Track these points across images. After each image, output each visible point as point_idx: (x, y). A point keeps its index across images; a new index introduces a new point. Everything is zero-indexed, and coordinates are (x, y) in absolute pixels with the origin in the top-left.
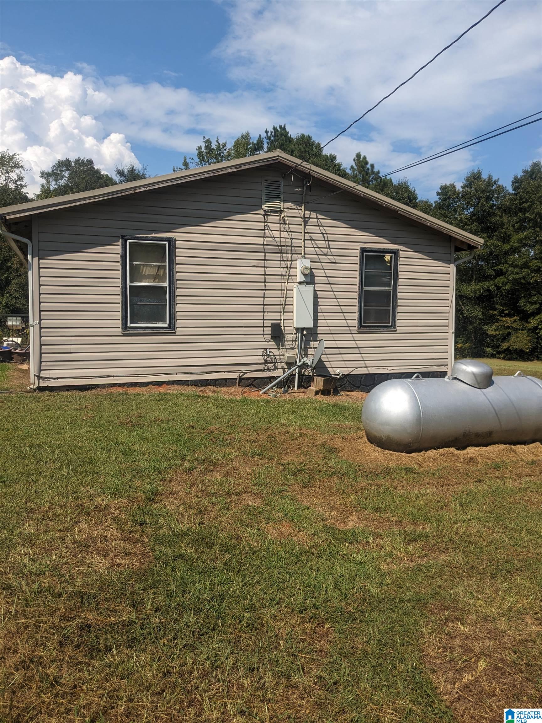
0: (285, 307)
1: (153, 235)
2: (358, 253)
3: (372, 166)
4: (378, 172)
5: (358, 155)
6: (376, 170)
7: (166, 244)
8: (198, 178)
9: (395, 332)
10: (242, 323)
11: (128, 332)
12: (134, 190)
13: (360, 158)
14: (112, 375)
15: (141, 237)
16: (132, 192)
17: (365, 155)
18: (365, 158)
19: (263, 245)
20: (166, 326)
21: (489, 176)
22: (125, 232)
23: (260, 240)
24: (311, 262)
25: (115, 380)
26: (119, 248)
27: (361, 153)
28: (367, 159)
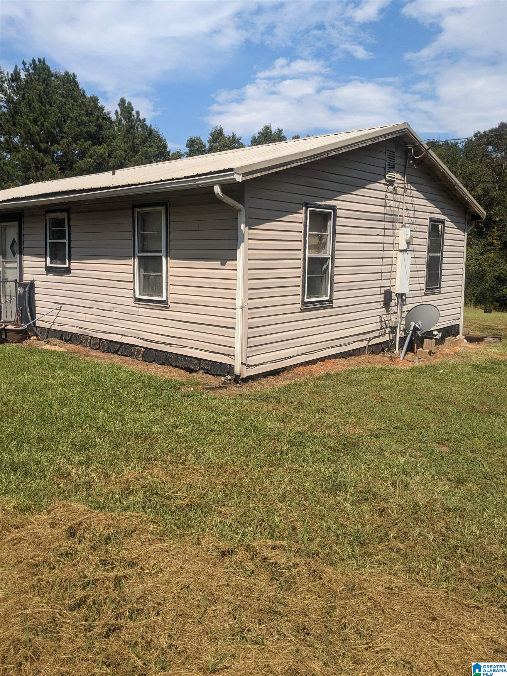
0: (391, 275)
1: (324, 203)
2: (427, 222)
3: (138, 113)
4: (144, 120)
5: (123, 101)
6: (141, 117)
7: (331, 213)
8: (365, 145)
9: (439, 293)
10: (369, 291)
11: (305, 308)
12: (328, 154)
13: (125, 103)
14: (293, 355)
15: (317, 205)
16: (325, 156)
17: (130, 101)
18: (130, 104)
19: (385, 214)
20: (327, 298)
21: (233, 134)
22: (307, 199)
23: (382, 209)
24: (411, 231)
25: (296, 360)
26: (303, 216)
27: (125, 99)
28: (133, 105)
